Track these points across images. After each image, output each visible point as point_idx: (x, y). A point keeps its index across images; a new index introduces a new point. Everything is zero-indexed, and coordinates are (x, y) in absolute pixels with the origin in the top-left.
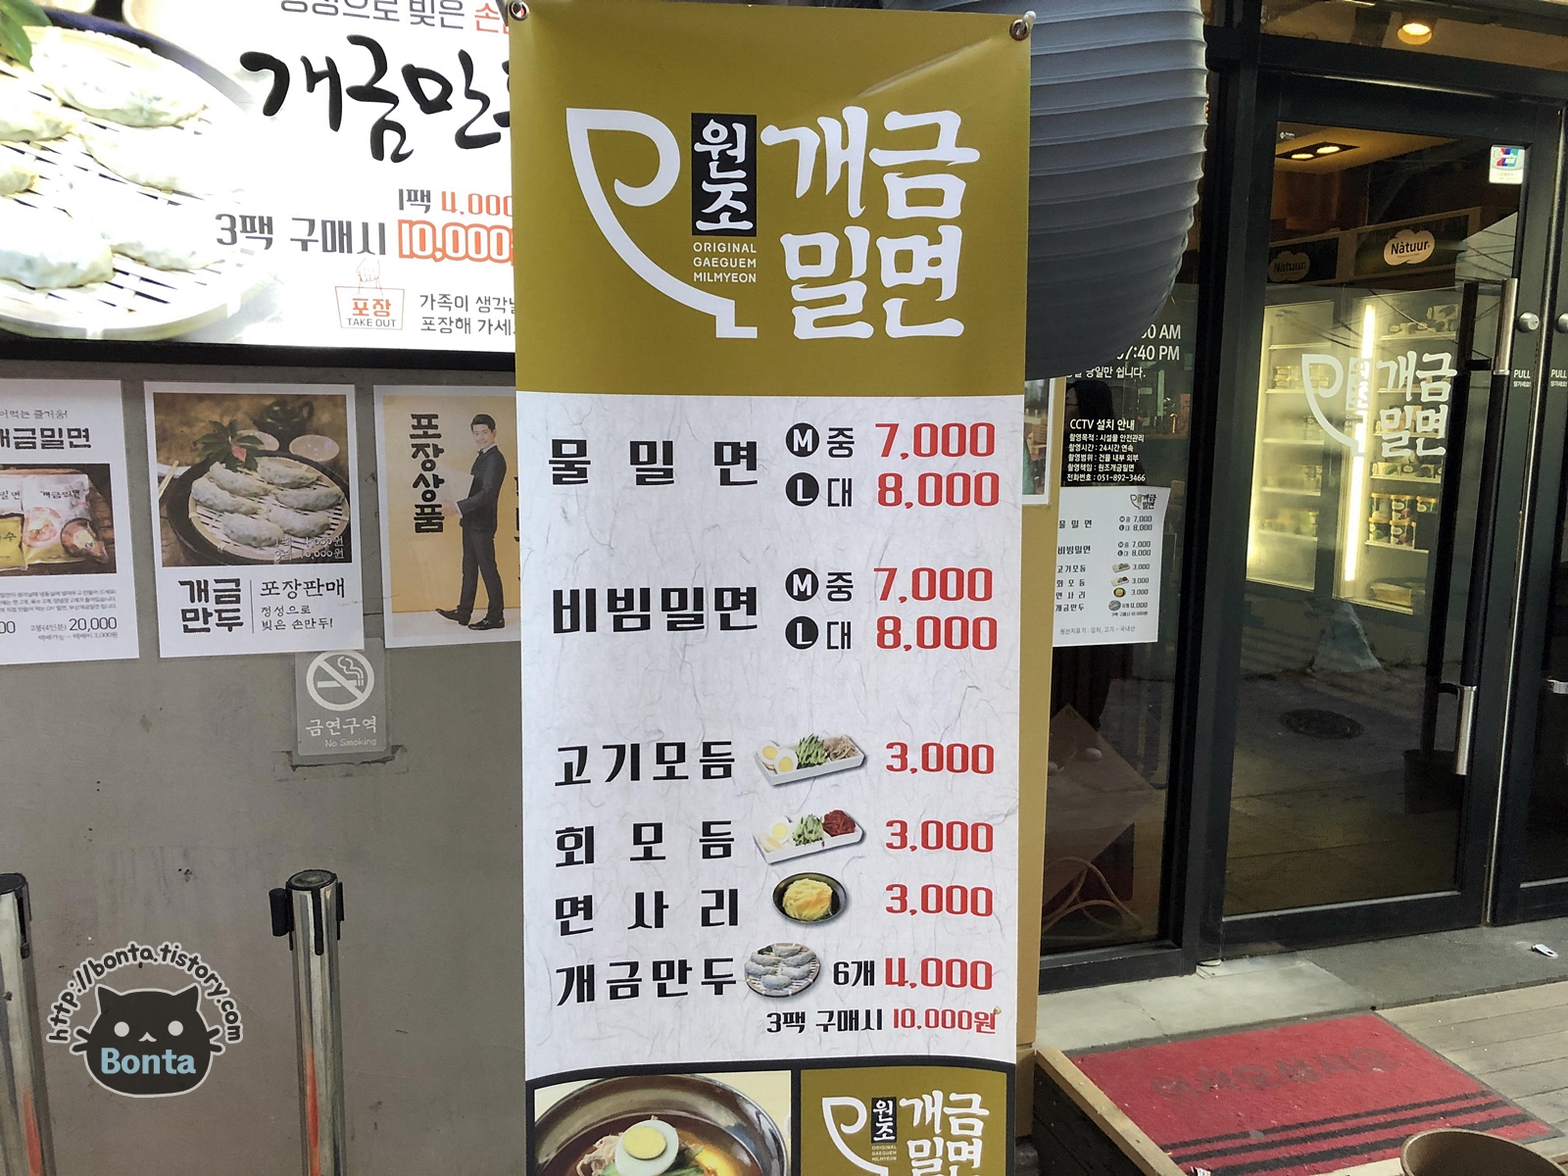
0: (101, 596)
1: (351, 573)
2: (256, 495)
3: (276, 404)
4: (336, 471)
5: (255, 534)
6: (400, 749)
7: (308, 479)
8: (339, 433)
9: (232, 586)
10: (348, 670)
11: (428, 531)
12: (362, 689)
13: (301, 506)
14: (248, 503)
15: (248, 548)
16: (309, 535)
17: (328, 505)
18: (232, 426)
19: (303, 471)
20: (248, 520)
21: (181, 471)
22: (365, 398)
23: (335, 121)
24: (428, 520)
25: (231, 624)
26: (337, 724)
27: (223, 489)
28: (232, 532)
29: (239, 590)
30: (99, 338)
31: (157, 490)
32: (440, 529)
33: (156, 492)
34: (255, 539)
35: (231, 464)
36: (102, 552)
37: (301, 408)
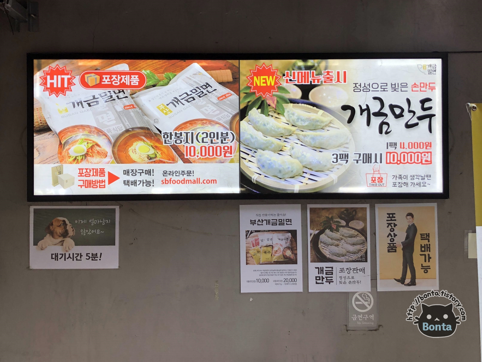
0: (292, 271)
1: (367, 266)
2: (338, 240)
3: (345, 211)
4: (363, 232)
5: (338, 252)
6: (381, 327)
7: (354, 235)
8: (365, 220)
9: (331, 269)
10: (365, 298)
11: (391, 252)
12: (369, 305)
13: (352, 243)
14: (336, 242)
15: (335, 257)
16: (354, 253)
17: (360, 243)
18: (332, 218)
19: (353, 232)
20: (336, 248)
21: (317, 232)
22: (373, 208)
23: (368, 123)
24: (392, 248)
25: (330, 281)
26: (361, 316)
27: (329, 238)
28: (331, 252)
29: (333, 271)
30: (297, 192)
31: (310, 238)
32: (395, 251)
33: (309, 239)
34: (338, 254)
35: (332, 230)
36: (294, 257)
37: (353, 212)
